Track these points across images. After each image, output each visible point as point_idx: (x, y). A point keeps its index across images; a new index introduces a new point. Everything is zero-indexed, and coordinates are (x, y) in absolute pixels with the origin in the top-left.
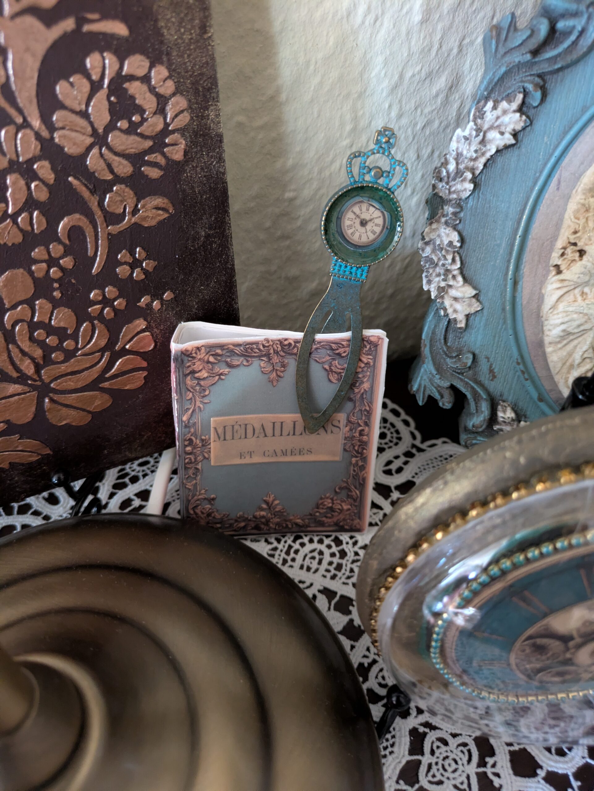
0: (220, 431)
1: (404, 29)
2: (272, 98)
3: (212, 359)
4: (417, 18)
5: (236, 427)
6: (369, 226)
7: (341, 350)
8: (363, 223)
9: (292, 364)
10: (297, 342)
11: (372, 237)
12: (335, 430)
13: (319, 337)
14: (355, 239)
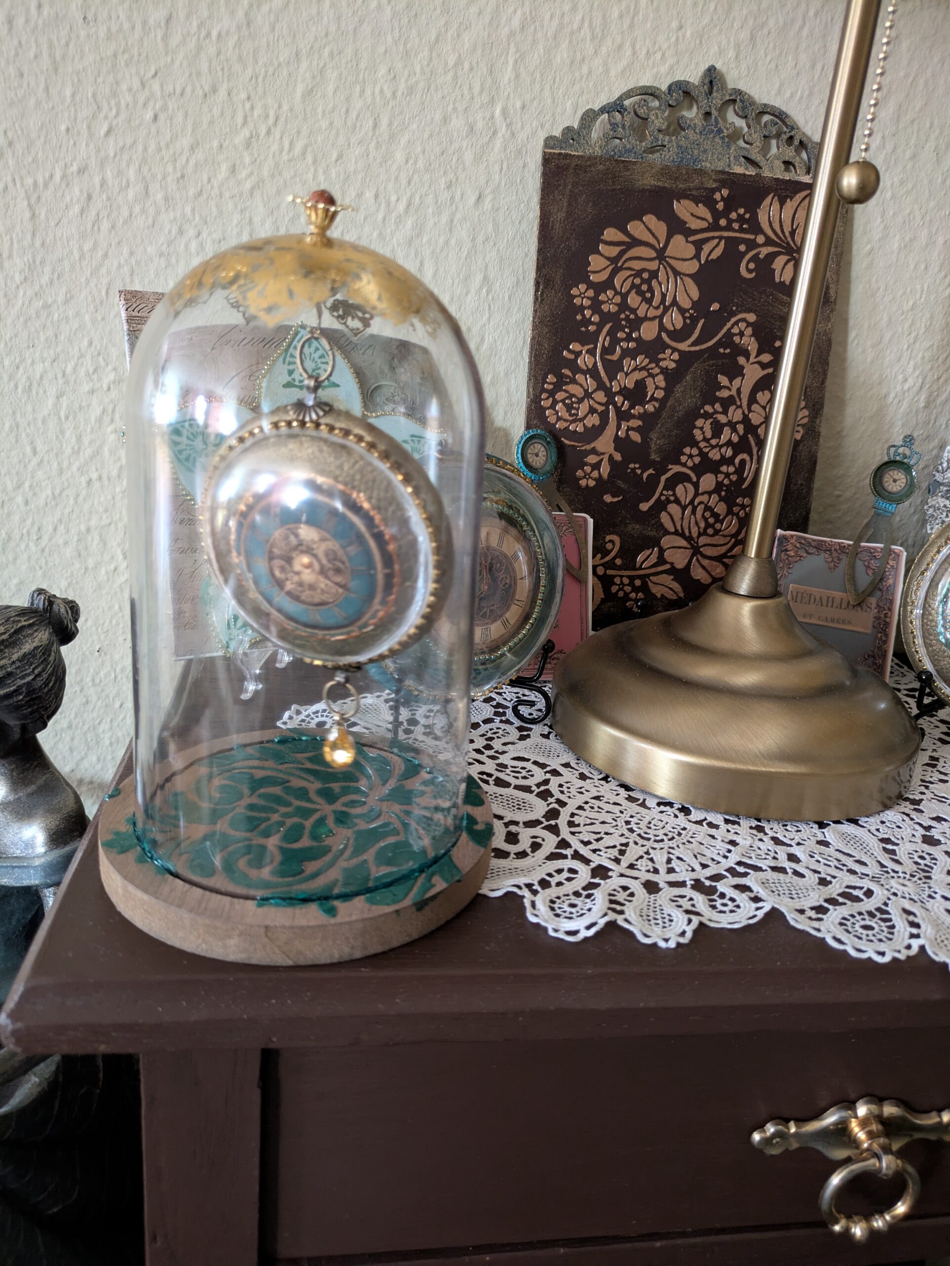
0: (794, 594)
1: (914, 410)
2: (839, 432)
3: (798, 545)
4: (922, 405)
5: (805, 595)
6: (898, 483)
7: (877, 554)
8: (895, 481)
9: (845, 560)
10: (849, 545)
11: (899, 489)
12: (868, 610)
13: (863, 544)
14: (890, 488)
